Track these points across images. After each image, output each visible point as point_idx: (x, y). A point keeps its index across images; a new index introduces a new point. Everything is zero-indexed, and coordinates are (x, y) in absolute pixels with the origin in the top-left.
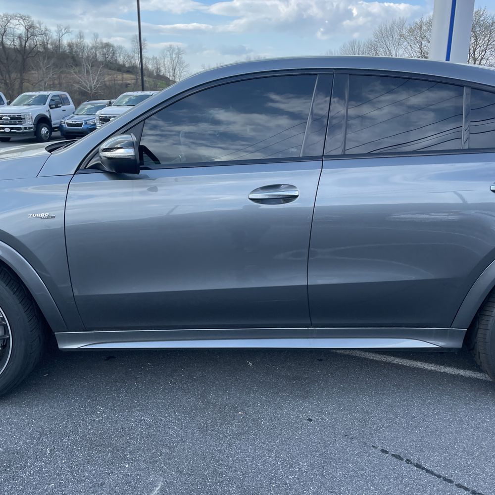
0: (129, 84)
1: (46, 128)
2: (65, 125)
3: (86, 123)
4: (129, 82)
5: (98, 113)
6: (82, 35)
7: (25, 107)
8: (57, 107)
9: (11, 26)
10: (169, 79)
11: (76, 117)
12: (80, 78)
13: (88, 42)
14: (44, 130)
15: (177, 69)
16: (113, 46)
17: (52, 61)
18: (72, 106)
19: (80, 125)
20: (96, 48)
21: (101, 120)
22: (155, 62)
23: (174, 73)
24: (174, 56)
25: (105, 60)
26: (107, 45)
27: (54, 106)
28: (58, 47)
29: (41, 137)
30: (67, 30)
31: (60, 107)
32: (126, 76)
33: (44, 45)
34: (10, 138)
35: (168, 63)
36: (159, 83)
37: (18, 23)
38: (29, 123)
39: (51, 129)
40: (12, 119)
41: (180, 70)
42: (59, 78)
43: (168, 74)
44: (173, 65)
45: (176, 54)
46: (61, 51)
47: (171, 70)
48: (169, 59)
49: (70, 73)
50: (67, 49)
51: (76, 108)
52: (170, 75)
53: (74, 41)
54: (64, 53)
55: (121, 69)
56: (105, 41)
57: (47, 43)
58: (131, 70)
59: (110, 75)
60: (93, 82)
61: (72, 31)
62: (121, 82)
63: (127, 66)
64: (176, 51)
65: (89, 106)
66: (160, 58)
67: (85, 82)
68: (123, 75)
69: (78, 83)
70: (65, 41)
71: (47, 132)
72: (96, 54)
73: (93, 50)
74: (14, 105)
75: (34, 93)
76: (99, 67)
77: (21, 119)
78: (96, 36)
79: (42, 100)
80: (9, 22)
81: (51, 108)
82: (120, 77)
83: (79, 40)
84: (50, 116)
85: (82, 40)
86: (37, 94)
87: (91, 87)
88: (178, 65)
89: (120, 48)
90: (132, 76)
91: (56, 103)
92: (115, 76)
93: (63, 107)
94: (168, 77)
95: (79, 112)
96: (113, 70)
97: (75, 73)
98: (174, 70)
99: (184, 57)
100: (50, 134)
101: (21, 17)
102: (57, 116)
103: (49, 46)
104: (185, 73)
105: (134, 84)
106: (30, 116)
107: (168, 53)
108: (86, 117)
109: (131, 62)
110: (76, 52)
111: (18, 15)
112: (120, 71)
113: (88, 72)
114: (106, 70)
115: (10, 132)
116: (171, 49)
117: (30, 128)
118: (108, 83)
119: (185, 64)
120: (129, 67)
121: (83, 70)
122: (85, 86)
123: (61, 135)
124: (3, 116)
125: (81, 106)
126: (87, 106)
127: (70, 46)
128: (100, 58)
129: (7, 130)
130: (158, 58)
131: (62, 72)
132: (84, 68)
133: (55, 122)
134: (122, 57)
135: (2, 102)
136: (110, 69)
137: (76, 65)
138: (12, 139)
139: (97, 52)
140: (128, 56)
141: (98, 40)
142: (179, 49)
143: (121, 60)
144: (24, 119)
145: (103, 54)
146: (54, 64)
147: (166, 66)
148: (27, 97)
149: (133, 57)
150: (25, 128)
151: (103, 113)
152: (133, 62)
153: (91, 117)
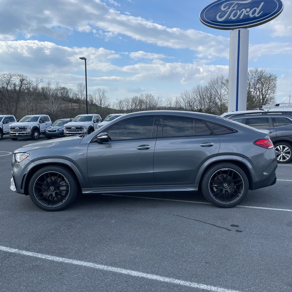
0: (76, 109)
1: (38, 133)
2: (47, 131)
3: (58, 130)
4: (75, 107)
5: (65, 125)
6: (50, 83)
7: (27, 123)
8: (43, 122)
9: (13, 79)
10: (98, 106)
11: (52, 127)
12: (48, 106)
13: (53, 87)
14: (36, 134)
15: (103, 101)
16: (67, 89)
17: (33, 97)
18: (50, 122)
19: (55, 131)
20: (57, 90)
21: (66, 128)
22: (90, 97)
23: (101, 103)
24: (101, 94)
25: (62, 96)
26: (64, 88)
27: (42, 122)
28: (35, 89)
29: (35, 137)
30: (42, 81)
31: (45, 122)
32: (74, 104)
33: (28, 89)
34: (17, 138)
35: (98, 97)
36: (92, 108)
37: (16, 78)
38: (29, 131)
39: (40, 133)
40: (20, 129)
41: (104, 101)
42: (36, 106)
43: (98, 103)
44: (100, 99)
45: (102, 93)
46: (37, 91)
47: (99, 101)
48: (98, 95)
49: (43, 104)
50: (41, 91)
51: (53, 123)
52: (99, 104)
53: (45, 86)
54: (39, 92)
55: (71, 100)
56: (62, 86)
57: (30, 88)
58: (76, 101)
59: (65, 104)
60: (55, 108)
61: (44, 81)
62: (71, 108)
63: (74, 99)
64: (102, 91)
65: (59, 122)
66: (93, 95)
67: (50, 108)
68: (72, 104)
69: (46, 108)
70: (40, 86)
71: (38, 135)
72: (57, 93)
73: (56, 91)
74: (21, 122)
75: (31, 116)
76: (59, 100)
77: (25, 128)
78: (58, 84)
79: (35, 119)
80: (11, 77)
81: (40, 123)
82: (70, 105)
83: (48, 86)
84: (39, 127)
85: (49, 85)
86: (33, 116)
87: (54, 111)
88: (103, 98)
89: (71, 90)
90: (77, 104)
91: (43, 121)
92: (68, 105)
93: (46, 122)
94: (98, 105)
95: (54, 125)
96: (67, 101)
97: (45, 103)
98: (101, 101)
99: (106, 94)
100: (39, 136)
101: (18, 75)
102: (42, 127)
103: (31, 89)
104: (107, 103)
105: (78, 109)
106: (30, 127)
107: (98, 92)
108: (58, 127)
109: (76, 97)
110: (46, 92)
111: (17, 74)
112: (71, 102)
113: (52, 102)
114: (62, 102)
115: (19, 135)
116: (99, 90)
117: (29, 133)
118: (63, 108)
119: (107, 98)
120: (75, 100)
121: (50, 102)
122: (51, 110)
123: (45, 136)
124: (15, 127)
125: (56, 122)
126: (58, 121)
127: (43, 89)
128: (59, 95)
129: (17, 134)
130: (92, 95)
131: (38, 103)
132: (50, 101)
133: (42, 130)
134: (72, 95)
135: (14, 120)
136: (65, 101)
137: (46, 99)
138: (19, 139)
139: (58, 92)
140: (75, 94)
141: (59, 86)
142: (104, 90)
143: (71, 96)
144: (27, 128)
145: (61, 93)
146: (34, 99)
147: (97, 99)
148: (27, 117)
149: (78, 94)
150: (27, 133)
151: (68, 125)
152: (78, 97)
153: (60, 127)
